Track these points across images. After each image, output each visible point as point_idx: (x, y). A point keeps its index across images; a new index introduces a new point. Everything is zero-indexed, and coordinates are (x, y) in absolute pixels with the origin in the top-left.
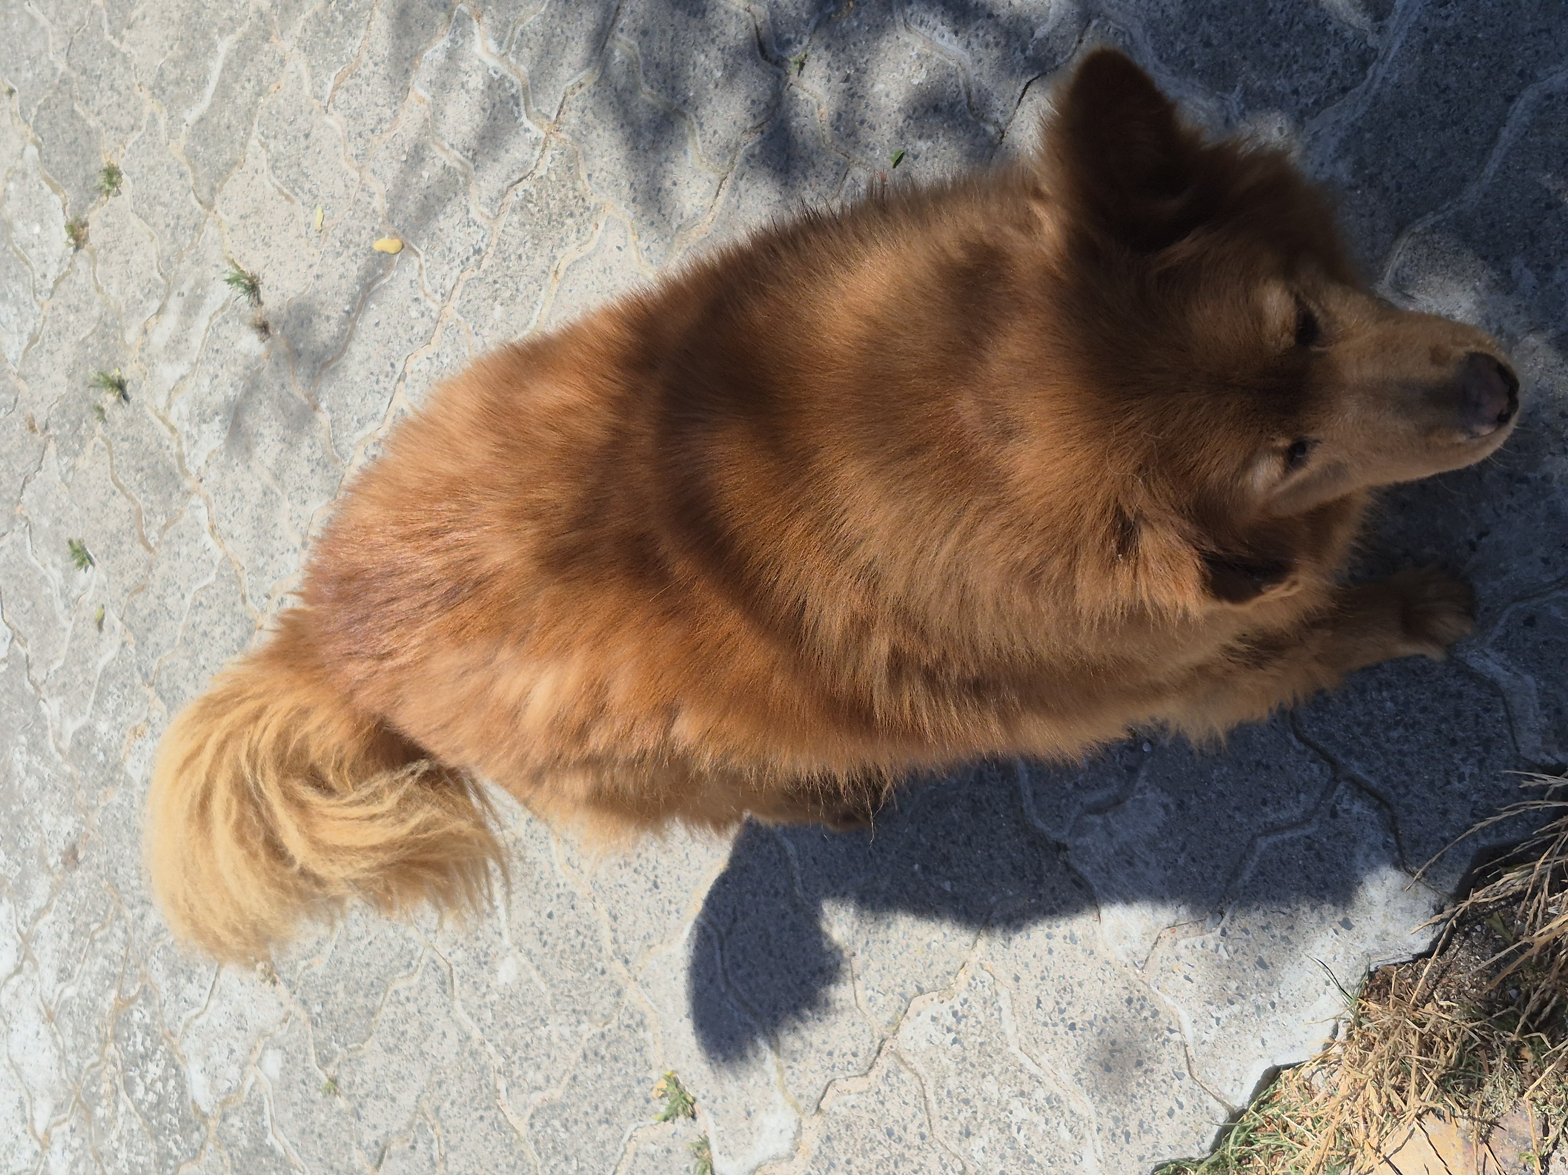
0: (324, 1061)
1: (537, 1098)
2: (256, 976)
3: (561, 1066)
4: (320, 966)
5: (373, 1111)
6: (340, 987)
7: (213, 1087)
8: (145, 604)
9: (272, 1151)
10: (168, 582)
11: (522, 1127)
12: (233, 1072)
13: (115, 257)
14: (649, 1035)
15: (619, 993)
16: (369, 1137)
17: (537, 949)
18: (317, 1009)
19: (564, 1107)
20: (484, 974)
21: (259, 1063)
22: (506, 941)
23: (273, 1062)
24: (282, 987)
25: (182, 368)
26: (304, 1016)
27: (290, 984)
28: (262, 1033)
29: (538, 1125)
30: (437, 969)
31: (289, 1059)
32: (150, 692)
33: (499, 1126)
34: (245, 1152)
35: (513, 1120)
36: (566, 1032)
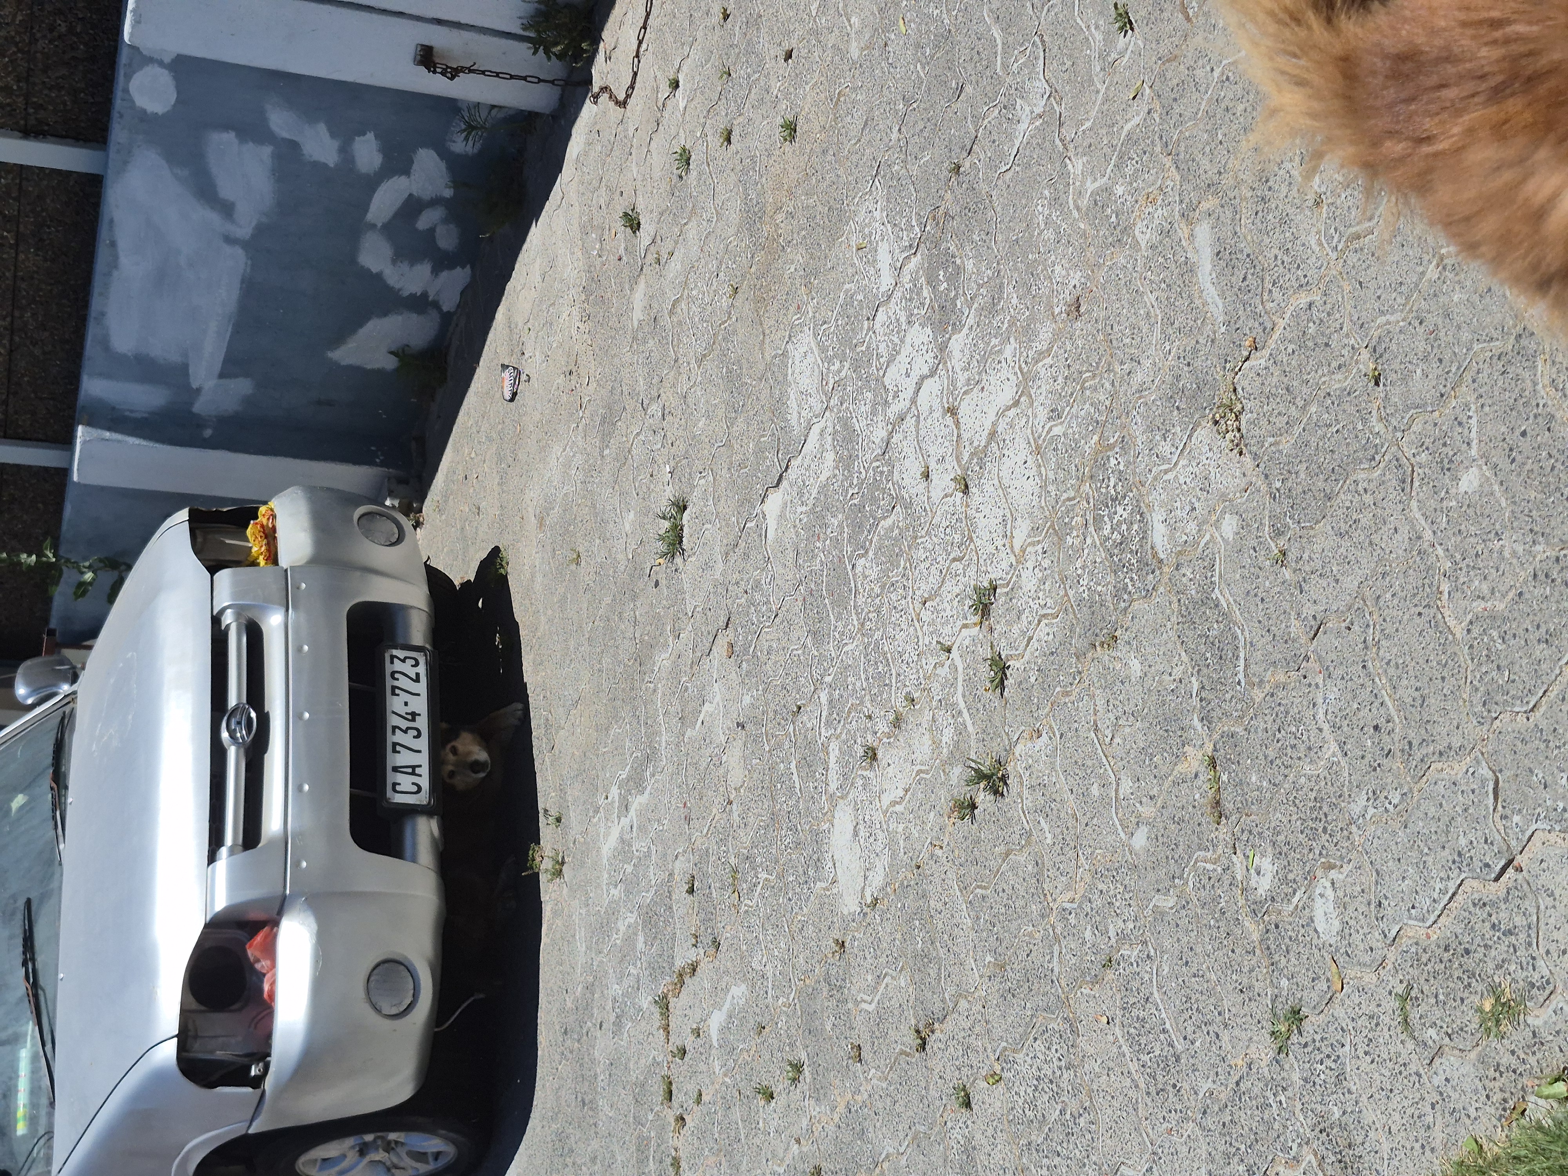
0: (1278, 533)
1: (1479, 606)
3: (1509, 581)
4: (1286, 444)
5: (1316, 587)
6: (1302, 469)
7: (1172, 537)
8: (1176, 73)
9: (1217, 604)
10: (1201, 54)
11: (1459, 632)
12: (1192, 527)
16: (1309, 610)
17: (1504, 464)
18: (1278, 484)
19: (1505, 619)
20: (1446, 479)
21: (1217, 524)
22: (1474, 452)
23: (1229, 526)
24: (1247, 459)
26: (1264, 488)
27: (1255, 456)
28: (1223, 497)
29: (1476, 632)
30: (1399, 466)
31: (1244, 525)
32: (1168, 162)
34: (1192, 600)
36: (1520, 549)
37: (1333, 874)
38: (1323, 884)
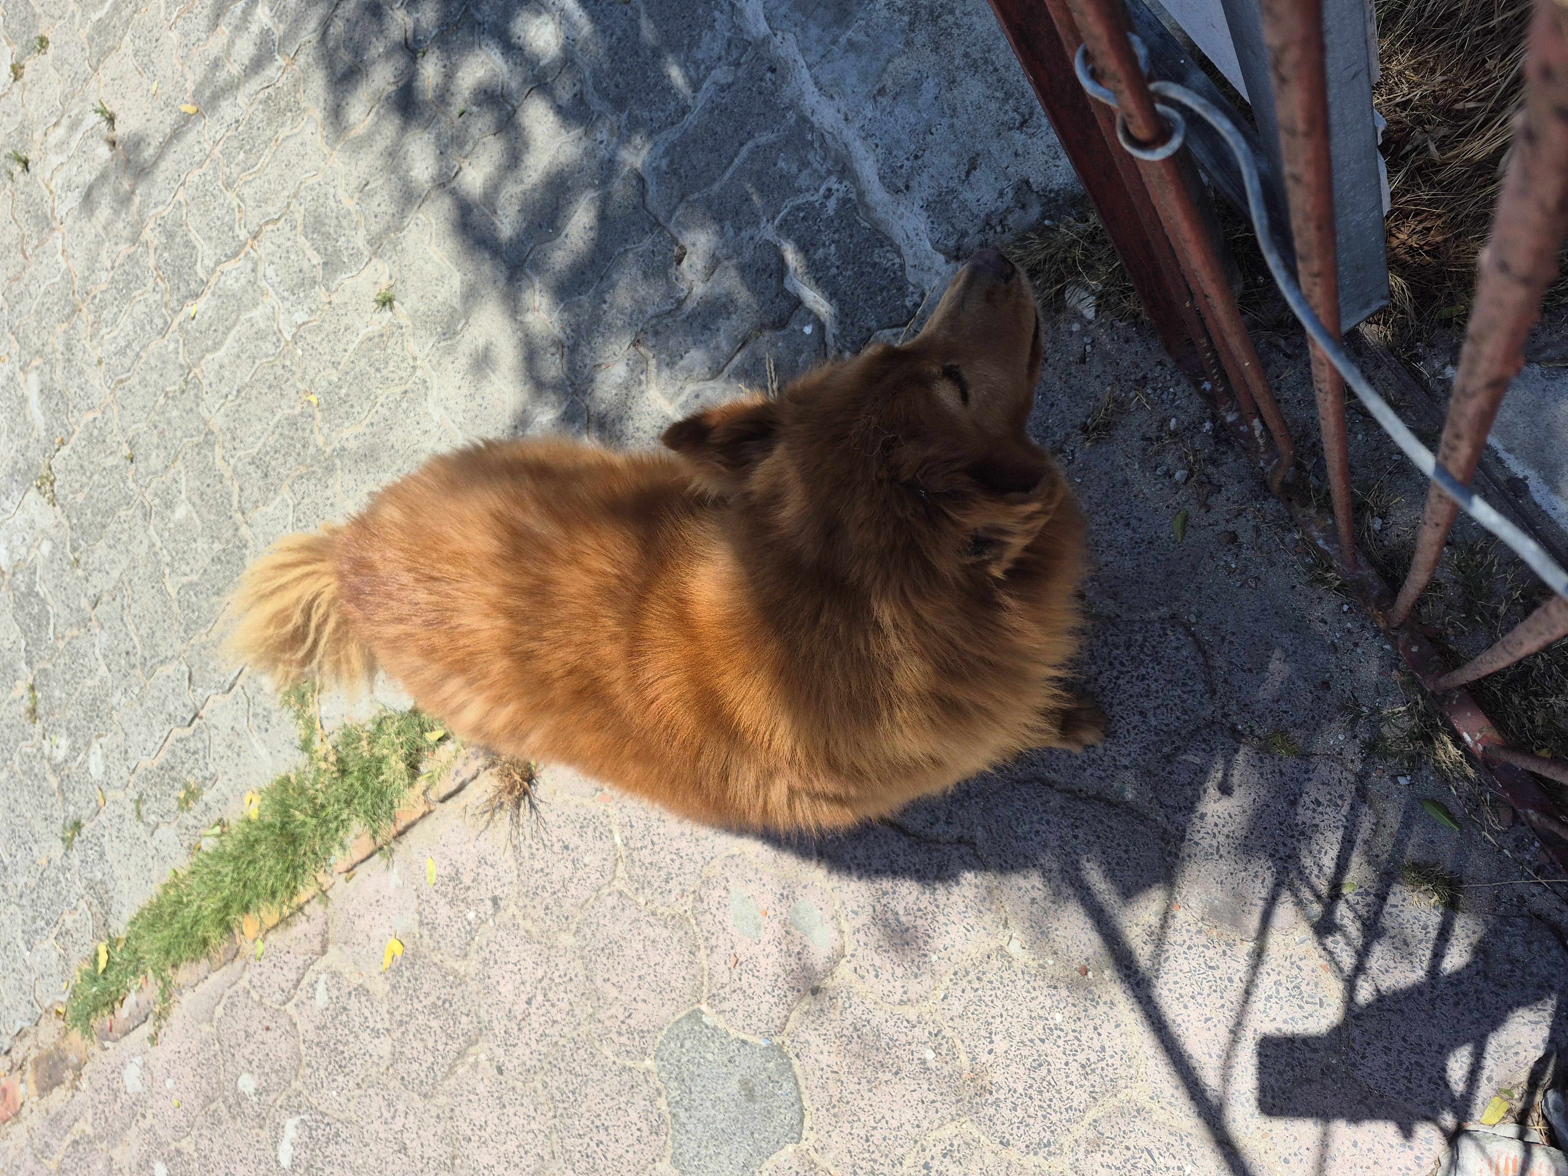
0: (74, 549)
1: (184, 580)
2: (45, 500)
3: (200, 564)
4: (80, 498)
5: (96, 578)
6: (89, 511)
7: (11, 558)
8: (17, 288)
9: (37, 594)
10: (33, 277)
11: (174, 594)
12: (23, 550)
13: (36, 89)
14: (247, 552)
15: (237, 529)
16: (91, 592)
17: (198, 502)
18: (75, 521)
19: (197, 584)
20: (169, 512)
21: (38, 547)
22: (183, 496)
23: (46, 547)
24: (58, 508)
25: (63, 158)
26: (67, 524)
27: (62, 506)
28: (43, 531)
29: (182, 593)
30: (144, 507)
31: (55, 547)
32: (12, 338)
33: (161, 592)
34: (22, 594)
35: (170, 589)
36: (206, 547)
37: (102, 740)
38: (95, 746)
